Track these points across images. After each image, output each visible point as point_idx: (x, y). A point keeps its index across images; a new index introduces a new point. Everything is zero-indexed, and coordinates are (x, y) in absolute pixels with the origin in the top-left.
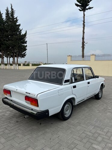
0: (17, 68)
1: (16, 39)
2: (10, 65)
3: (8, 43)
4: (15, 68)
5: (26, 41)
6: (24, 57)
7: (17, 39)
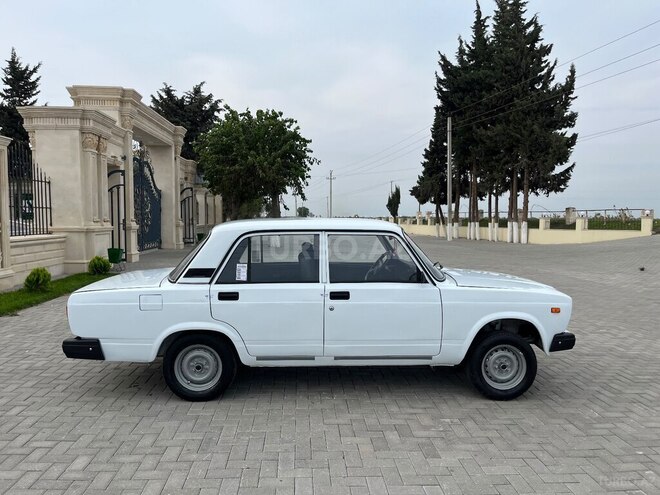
0: (524, 240)
1: (523, 112)
2: (496, 225)
3: (489, 133)
4: (515, 240)
5: (573, 116)
6: (562, 190)
7: (528, 114)
